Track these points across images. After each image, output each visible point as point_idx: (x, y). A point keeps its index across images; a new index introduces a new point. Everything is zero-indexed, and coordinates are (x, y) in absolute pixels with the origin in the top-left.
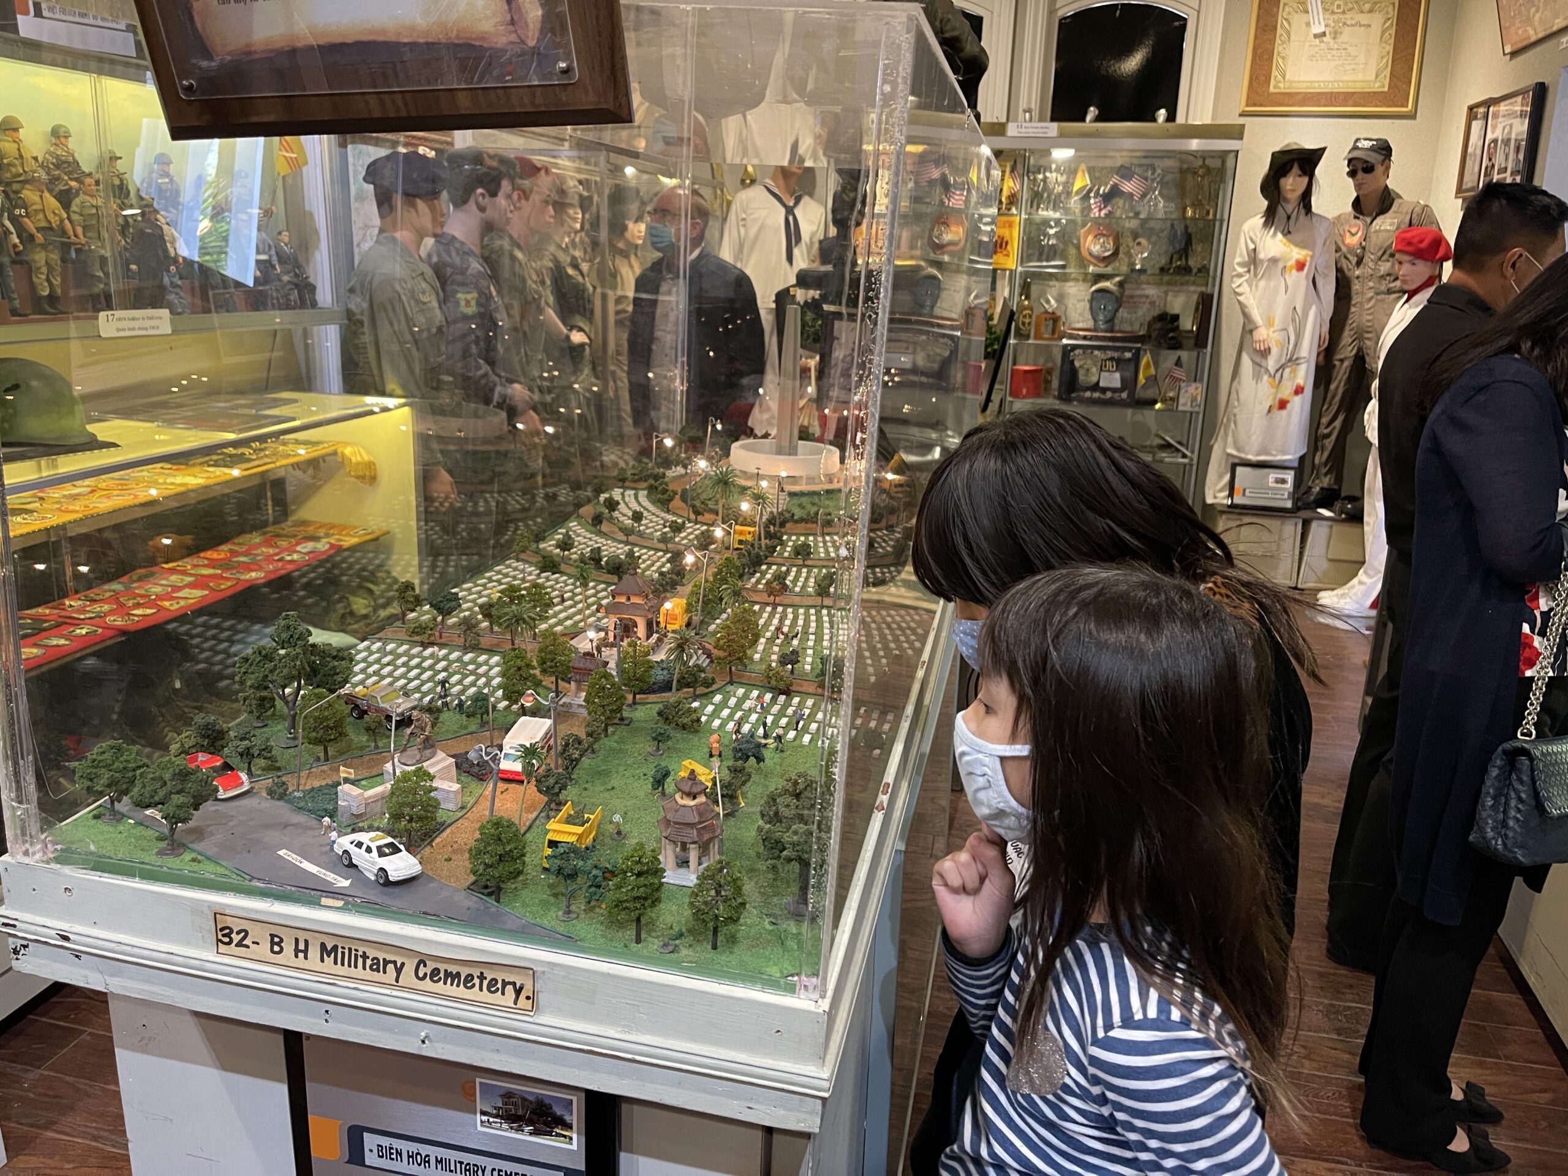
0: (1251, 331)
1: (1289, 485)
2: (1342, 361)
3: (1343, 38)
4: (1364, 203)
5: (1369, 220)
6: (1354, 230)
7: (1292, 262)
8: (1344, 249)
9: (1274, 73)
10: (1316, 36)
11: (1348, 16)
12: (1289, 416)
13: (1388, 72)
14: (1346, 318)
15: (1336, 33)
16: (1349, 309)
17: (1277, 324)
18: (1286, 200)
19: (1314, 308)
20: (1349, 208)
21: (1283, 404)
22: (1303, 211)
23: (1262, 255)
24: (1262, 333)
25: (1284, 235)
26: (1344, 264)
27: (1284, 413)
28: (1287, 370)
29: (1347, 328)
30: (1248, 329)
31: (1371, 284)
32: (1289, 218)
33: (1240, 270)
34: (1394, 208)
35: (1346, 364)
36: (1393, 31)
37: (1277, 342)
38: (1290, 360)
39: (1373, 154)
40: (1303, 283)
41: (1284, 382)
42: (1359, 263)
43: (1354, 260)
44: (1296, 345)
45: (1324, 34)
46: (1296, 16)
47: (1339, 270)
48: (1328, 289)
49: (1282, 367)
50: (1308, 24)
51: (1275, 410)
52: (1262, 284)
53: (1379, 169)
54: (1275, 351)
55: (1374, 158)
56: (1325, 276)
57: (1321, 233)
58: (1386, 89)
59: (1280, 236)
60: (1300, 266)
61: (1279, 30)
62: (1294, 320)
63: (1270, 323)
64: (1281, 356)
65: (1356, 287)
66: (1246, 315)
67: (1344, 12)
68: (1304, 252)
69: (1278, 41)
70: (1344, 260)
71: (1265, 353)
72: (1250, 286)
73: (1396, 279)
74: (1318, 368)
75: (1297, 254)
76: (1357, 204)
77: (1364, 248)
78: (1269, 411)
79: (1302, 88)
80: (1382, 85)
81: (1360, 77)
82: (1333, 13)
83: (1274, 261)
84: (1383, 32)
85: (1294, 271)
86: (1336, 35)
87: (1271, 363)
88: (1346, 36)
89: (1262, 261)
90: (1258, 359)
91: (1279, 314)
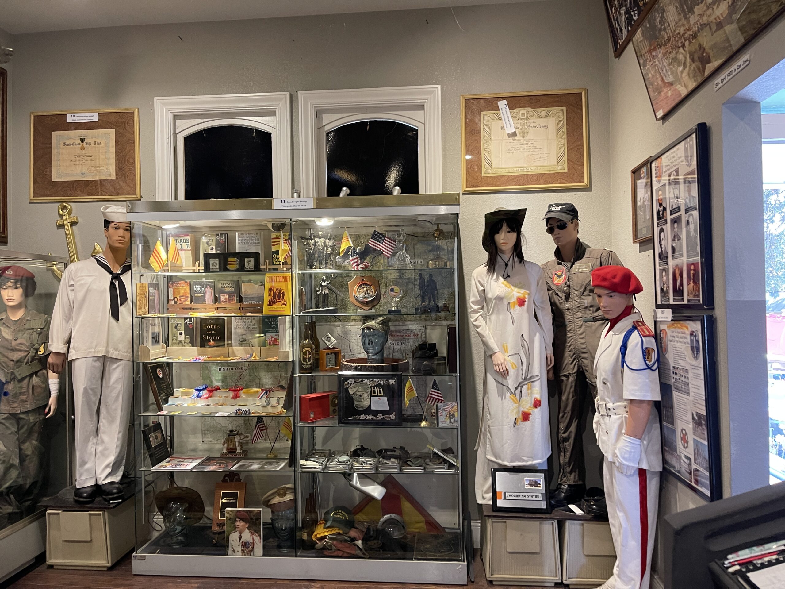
0: (491, 356)
1: (542, 487)
2: (567, 376)
3: (529, 136)
4: (565, 253)
5: (569, 264)
6: (559, 273)
7: (514, 300)
8: (554, 287)
9: (484, 163)
10: (510, 135)
11: (531, 121)
12: (533, 426)
13: (565, 158)
14: (565, 342)
15: (523, 132)
16: (566, 335)
17: (511, 351)
18: (503, 252)
19: (538, 334)
20: (553, 258)
21: (526, 417)
22: (516, 259)
23: (490, 295)
24: (499, 358)
25: (505, 278)
26: (556, 299)
27: (527, 423)
28: (525, 387)
29: (567, 350)
30: (489, 355)
31: (579, 314)
32: (507, 265)
33: (475, 307)
34: (586, 255)
35: (571, 379)
36: (565, 129)
37: (513, 364)
38: (525, 379)
39: (563, 214)
40: (526, 315)
41: (524, 398)
42: (567, 298)
43: (563, 296)
44: (528, 366)
45: (514, 134)
46: (493, 123)
47: (553, 304)
48: (547, 319)
49: (520, 385)
50: (503, 128)
51: (520, 422)
52: (494, 317)
53: (570, 226)
54: (512, 371)
55: (565, 217)
56: (543, 309)
57: (533, 277)
58: (566, 170)
59: (501, 279)
60: (521, 302)
61: (483, 133)
62: (523, 346)
63: (505, 349)
64: (517, 377)
65: (568, 316)
66: (485, 344)
67: (527, 118)
68: (522, 291)
69: (483, 141)
70: (555, 296)
71: (505, 373)
72: (485, 319)
73: (598, 309)
74: (550, 383)
75: (517, 293)
76: (558, 253)
77: (569, 286)
78: (515, 423)
79: (504, 172)
80: (563, 167)
81: (546, 163)
82: (519, 119)
83: (500, 299)
84: (558, 130)
85: (517, 306)
86: (524, 134)
87: (511, 382)
88: (532, 134)
89: (491, 299)
90: (500, 380)
91: (511, 341)
